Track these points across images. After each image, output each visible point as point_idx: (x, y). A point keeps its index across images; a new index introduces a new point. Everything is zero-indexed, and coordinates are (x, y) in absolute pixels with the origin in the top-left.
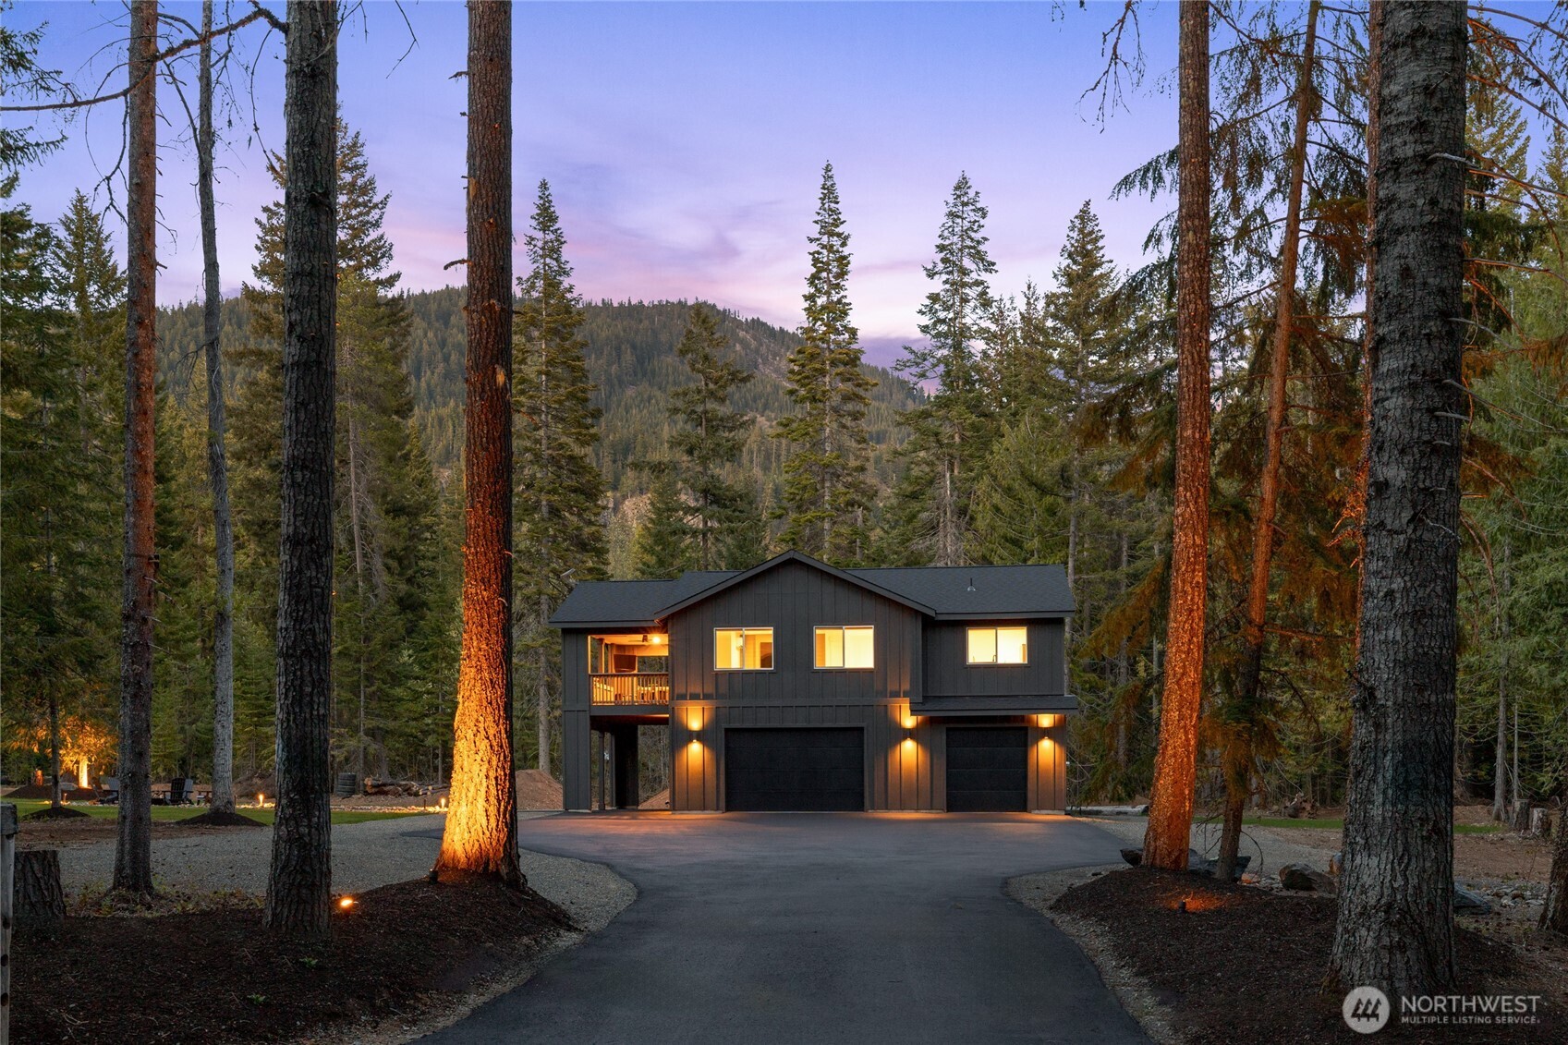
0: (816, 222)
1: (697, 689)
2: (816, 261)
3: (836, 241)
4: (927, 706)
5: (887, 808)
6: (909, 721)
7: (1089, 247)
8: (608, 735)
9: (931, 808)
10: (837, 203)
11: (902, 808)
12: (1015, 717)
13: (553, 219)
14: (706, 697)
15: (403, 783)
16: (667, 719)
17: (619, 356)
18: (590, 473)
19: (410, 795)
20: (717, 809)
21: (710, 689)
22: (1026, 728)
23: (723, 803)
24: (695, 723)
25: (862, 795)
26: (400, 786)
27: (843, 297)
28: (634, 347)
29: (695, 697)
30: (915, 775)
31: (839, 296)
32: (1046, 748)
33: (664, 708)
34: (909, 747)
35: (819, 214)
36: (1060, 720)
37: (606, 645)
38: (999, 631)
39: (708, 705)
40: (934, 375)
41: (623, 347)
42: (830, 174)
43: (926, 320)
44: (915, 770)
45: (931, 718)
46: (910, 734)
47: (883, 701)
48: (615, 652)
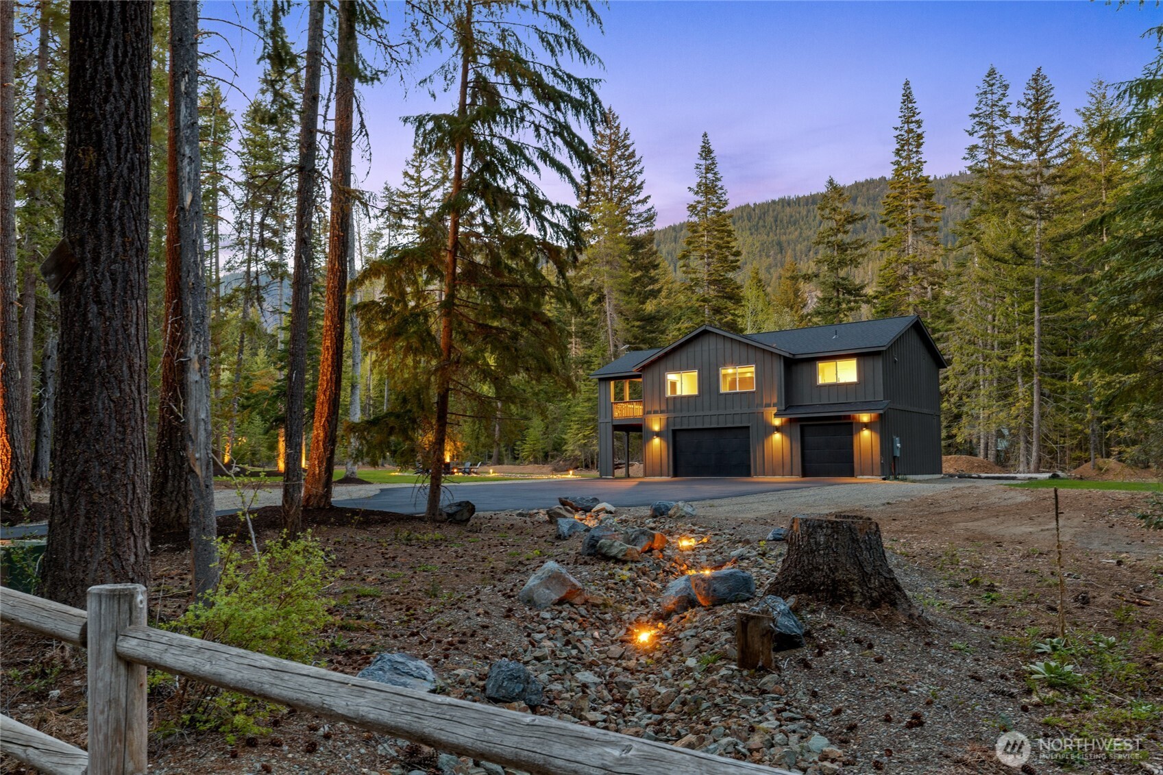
0: (899, 117)
1: (657, 408)
2: (900, 141)
3: (914, 126)
4: (788, 412)
5: (765, 474)
6: (776, 422)
9: (792, 474)
10: (914, 103)
11: (774, 474)
12: (844, 416)
14: (662, 412)
16: (642, 425)
20: (668, 475)
21: (663, 407)
22: (851, 423)
24: (656, 426)
25: (749, 467)
27: (920, 158)
29: (655, 412)
30: (781, 454)
31: (917, 158)
32: (866, 435)
33: (640, 420)
34: (777, 438)
35: (901, 112)
36: (876, 417)
38: (836, 363)
39: (664, 416)
42: (908, 86)
44: (781, 451)
45: (790, 419)
46: (778, 429)
47: (761, 410)
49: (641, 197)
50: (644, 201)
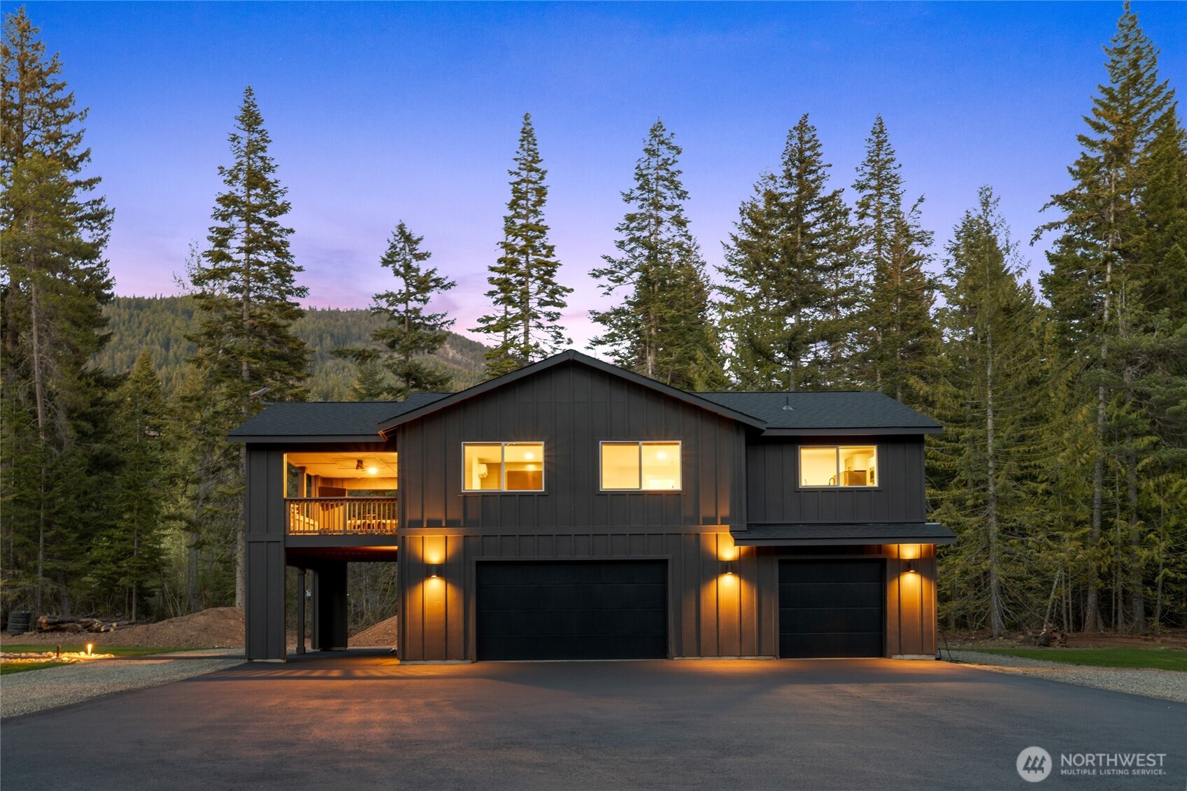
0: (516, 159)
1: (439, 515)
2: (515, 191)
3: (534, 176)
4: (754, 535)
5: (699, 653)
6: (729, 551)
7: (808, 153)
8: (310, 572)
9: (759, 652)
10: (535, 145)
11: (719, 653)
12: (869, 547)
13: (258, 121)
14: (450, 524)
15: (84, 620)
16: (393, 553)
17: (321, 341)
18: (294, 342)
19: (91, 631)
20: (465, 658)
21: (455, 513)
22: (884, 561)
23: (472, 650)
24: (434, 553)
25: (665, 637)
26: (80, 623)
27: (540, 221)
28: (332, 335)
29: (434, 524)
30: (737, 615)
31: (537, 219)
32: (911, 582)
33: (391, 540)
34: (729, 584)
35: (518, 153)
36: (929, 551)
37: (309, 477)
38: (841, 451)
39: (453, 535)
40: (630, 281)
41: (324, 336)
42: (529, 121)
43: (623, 236)
44: (737, 610)
45: (758, 548)
46: (730, 567)
47: (695, 529)
48: (319, 484)
49: (83, 176)
50: (90, 184)
